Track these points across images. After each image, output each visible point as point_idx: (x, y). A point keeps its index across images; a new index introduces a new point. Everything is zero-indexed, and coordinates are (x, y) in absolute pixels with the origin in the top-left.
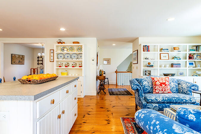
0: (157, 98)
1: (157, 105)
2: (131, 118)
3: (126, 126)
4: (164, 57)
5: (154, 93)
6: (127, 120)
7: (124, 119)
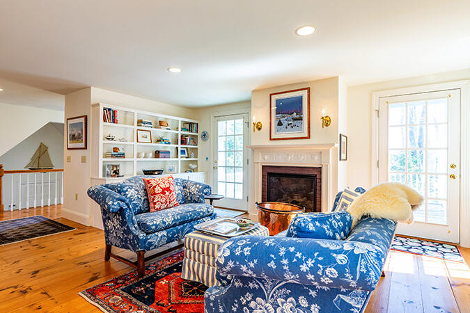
0: (164, 220)
1: (165, 233)
2: (108, 282)
3: (109, 304)
4: (143, 137)
5: (152, 210)
6: (103, 290)
7: (92, 293)
